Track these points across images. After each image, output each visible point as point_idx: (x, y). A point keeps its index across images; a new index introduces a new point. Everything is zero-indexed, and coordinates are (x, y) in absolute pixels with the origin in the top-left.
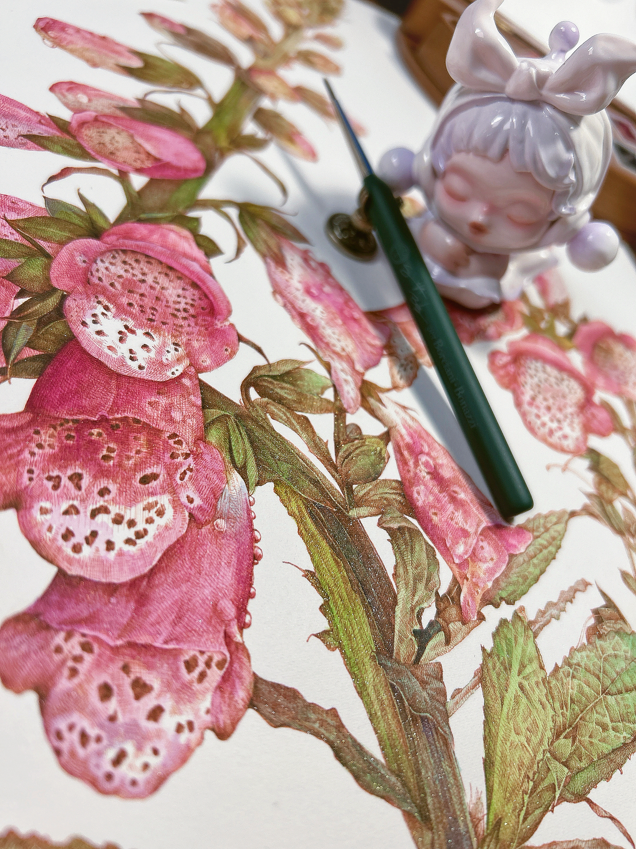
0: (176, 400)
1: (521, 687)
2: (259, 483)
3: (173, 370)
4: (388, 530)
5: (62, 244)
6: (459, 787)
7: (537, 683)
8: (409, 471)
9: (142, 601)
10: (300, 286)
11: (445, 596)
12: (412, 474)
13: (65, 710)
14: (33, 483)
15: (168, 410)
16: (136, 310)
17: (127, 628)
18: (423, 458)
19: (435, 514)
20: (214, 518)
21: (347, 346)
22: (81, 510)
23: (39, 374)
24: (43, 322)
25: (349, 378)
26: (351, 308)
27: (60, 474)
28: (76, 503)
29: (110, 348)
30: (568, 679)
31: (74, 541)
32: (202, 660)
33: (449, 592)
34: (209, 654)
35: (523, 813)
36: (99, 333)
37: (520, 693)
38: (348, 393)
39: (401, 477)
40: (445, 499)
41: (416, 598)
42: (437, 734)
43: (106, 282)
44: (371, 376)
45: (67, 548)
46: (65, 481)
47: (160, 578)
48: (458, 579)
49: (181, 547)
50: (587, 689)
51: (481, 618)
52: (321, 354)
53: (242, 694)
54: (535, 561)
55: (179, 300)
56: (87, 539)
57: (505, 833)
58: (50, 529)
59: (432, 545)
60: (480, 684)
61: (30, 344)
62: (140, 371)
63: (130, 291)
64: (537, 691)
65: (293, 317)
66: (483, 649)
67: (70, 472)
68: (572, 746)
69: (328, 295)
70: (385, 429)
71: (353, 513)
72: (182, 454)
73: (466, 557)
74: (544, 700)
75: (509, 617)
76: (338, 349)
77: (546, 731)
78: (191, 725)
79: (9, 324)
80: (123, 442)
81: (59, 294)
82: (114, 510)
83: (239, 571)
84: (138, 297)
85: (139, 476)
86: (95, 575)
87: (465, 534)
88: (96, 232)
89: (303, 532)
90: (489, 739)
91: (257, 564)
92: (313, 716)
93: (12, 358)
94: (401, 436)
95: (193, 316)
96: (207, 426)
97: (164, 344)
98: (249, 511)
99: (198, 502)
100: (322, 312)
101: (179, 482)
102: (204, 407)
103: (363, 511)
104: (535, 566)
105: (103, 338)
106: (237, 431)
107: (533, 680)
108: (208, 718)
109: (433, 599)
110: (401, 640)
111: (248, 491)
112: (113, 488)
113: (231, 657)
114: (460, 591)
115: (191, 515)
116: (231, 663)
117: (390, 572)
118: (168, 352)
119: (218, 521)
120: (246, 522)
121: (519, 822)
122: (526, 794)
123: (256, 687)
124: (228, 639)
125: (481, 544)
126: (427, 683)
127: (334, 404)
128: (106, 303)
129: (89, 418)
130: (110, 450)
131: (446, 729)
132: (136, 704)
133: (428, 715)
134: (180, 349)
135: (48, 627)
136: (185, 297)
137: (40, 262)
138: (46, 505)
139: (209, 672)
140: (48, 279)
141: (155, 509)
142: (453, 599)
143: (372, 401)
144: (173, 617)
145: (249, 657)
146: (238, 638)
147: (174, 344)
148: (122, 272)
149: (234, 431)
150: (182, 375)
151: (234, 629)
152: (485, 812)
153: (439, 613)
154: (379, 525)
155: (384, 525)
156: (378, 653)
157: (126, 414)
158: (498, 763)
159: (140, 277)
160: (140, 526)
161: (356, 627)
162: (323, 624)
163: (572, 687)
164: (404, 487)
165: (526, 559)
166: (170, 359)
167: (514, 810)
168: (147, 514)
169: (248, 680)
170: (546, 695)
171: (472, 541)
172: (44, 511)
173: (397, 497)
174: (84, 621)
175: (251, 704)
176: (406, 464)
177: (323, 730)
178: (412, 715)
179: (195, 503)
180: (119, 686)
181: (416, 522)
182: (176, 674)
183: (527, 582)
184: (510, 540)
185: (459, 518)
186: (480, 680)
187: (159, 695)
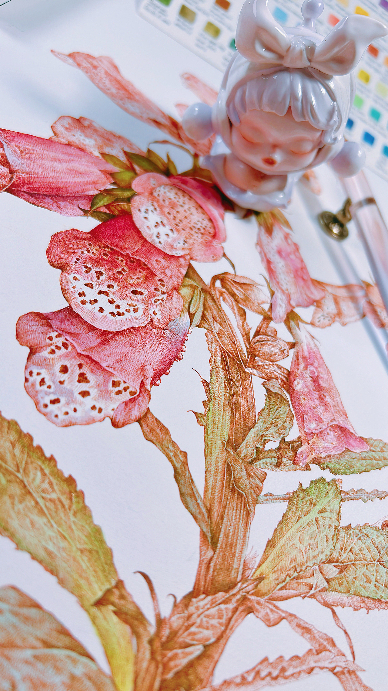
0: (171, 266)
1: (317, 520)
2: (198, 326)
3: (178, 252)
4: (267, 389)
5: (146, 171)
6: (245, 543)
7: (329, 526)
8: (298, 369)
9: (105, 342)
10: (275, 248)
11: (288, 442)
12: (299, 372)
13: (39, 365)
14: (76, 264)
15: (164, 268)
16: (171, 217)
17: (91, 349)
18: (311, 368)
19: (305, 399)
20: (164, 328)
21: (290, 289)
22: (95, 288)
23: (105, 221)
24: (118, 200)
25: (283, 305)
26: (303, 272)
27: (92, 268)
28: (93, 283)
29: (148, 227)
30: (354, 537)
31: (84, 298)
32: (122, 386)
33: (292, 442)
34: (128, 385)
35: (281, 585)
36: (146, 218)
37: (314, 522)
38: (279, 312)
39: (291, 369)
40: (315, 395)
41: (268, 432)
42: (244, 506)
43: (161, 198)
44: (298, 311)
45: (79, 299)
46: (93, 272)
47: (119, 338)
48: (302, 440)
49: (139, 331)
50: (366, 552)
51: (308, 468)
52: (271, 285)
53: (136, 413)
54: (364, 462)
55: (198, 223)
56: (91, 301)
57: (263, 586)
58: (74, 287)
59: (294, 413)
60: (288, 501)
61: (107, 206)
62: (159, 244)
63: (172, 208)
64: (327, 529)
65: (262, 260)
66: (300, 484)
67: (97, 269)
68: (338, 574)
69: (292, 260)
70: (294, 341)
71: (248, 370)
72: (162, 291)
73: (314, 432)
74: (330, 537)
75: (328, 480)
76: (284, 288)
77: (322, 553)
78: (100, 410)
79: (100, 194)
80: (132, 270)
81: (133, 192)
82: (111, 296)
83: (164, 359)
84: (175, 212)
85: (132, 289)
86: (87, 318)
87: (320, 420)
88: (167, 174)
89: (213, 362)
90: (278, 532)
91: (177, 361)
92: (171, 448)
93: (94, 208)
94: (303, 350)
95: (202, 234)
96: (182, 285)
97: (179, 239)
98: (185, 336)
99: (159, 316)
100: (283, 266)
102: (185, 276)
103: (255, 372)
104: (362, 464)
105: (146, 221)
106: (199, 296)
107: (328, 522)
108: (112, 413)
109: (280, 439)
110: (246, 446)
111: (190, 326)
112: (116, 287)
113: (139, 393)
114: (300, 446)
115: (151, 320)
116: (138, 396)
117: (258, 410)
118: (179, 243)
119: (166, 331)
120: (181, 340)
121: (276, 588)
122: (290, 577)
123: (146, 415)
124: (142, 384)
125: (328, 431)
126: (252, 477)
127: (266, 312)
128: (156, 207)
129: (120, 251)
130: (123, 270)
131: (252, 508)
132: (77, 383)
133: (244, 494)
134: (186, 245)
135: (50, 326)
136: (201, 223)
137: (130, 174)
138: (77, 276)
139: (123, 392)
140: (130, 183)
141: (134, 308)
142: (293, 447)
143: (292, 323)
144: (118, 358)
145: (149, 400)
146: (148, 387)
147: (184, 241)
148: (172, 198)
149: (197, 295)
150: (181, 256)
151: (148, 382)
152: (256, 567)
153: (279, 448)
154: (263, 384)
155: (266, 386)
156: (228, 443)
157: (141, 259)
158: (278, 548)
159: (181, 204)
160: (121, 311)
161: (221, 423)
162: (201, 410)
163: (355, 544)
164: (290, 375)
165: (358, 457)
166: (178, 247)
167: (276, 579)
168: (128, 307)
169: (144, 409)
170: (333, 536)
171: (323, 427)
173: (282, 377)
174: (70, 334)
175: (139, 421)
176: (298, 365)
177: (173, 459)
178: (233, 487)
179: (156, 316)
180: (72, 371)
181: (288, 396)
182: (105, 383)
183: (351, 470)
184: (351, 441)
185: (320, 410)
186: (289, 499)
187: (91, 387)
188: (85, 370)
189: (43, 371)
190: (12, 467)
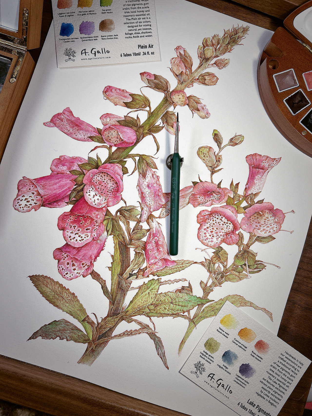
0: (100, 213)
1: (149, 293)
2: (110, 235)
3: (102, 206)
4: (135, 252)
5: (89, 171)
6: (123, 303)
7: (153, 294)
9: (79, 251)
10: (146, 184)
11: (142, 269)
12: (150, 241)
13: (61, 264)
14: (67, 226)
15: (97, 215)
16: (99, 189)
17: (75, 255)
18: (156, 238)
19: (151, 252)
20: (98, 240)
21: (151, 203)
22: (74, 233)
23: (74, 204)
24: (79, 192)
25: (147, 213)
26: (159, 192)
27: (72, 225)
28: (73, 231)
29: (90, 199)
30: (163, 296)
31: (71, 238)
32: (85, 264)
34: (87, 264)
35: (134, 312)
36: (89, 195)
38: (144, 217)
39: (146, 241)
40: (156, 249)
41: (134, 268)
42: (124, 292)
43: (95, 182)
44: (153, 213)
45: (69, 239)
46: (73, 227)
47: (83, 248)
48: (148, 267)
49: (89, 244)
50: (166, 300)
51: (148, 276)
52: (142, 205)
53: (90, 272)
54: (173, 270)
55: (111, 187)
56: (73, 238)
57: (128, 313)
58: (67, 235)
59: (145, 258)
61: (74, 197)
62: (95, 205)
63: (100, 184)
64: (152, 295)
65: (139, 194)
66: (144, 282)
67: (74, 225)
68: (154, 308)
69: (154, 187)
70: (149, 228)
71: (129, 246)
72: (96, 225)
73: (153, 263)
74: (153, 297)
75: (156, 279)
76: (148, 204)
77: (149, 303)
78: (79, 273)
79: (72, 192)
80: (86, 221)
81: (84, 185)
82: (79, 234)
83: (98, 251)
84: (101, 186)
85: (86, 228)
86: (72, 245)
87: (156, 258)
88: (97, 167)
90: (134, 298)
91: (102, 251)
92: (101, 280)
93: (70, 200)
94: (153, 231)
95: (112, 192)
96: (104, 220)
97: (103, 199)
98: (105, 240)
99: (96, 236)
100: (149, 193)
101: (93, 231)
102: (105, 215)
103: (132, 246)
105: (90, 196)
107: (153, 293)
108: (82, 273)
109: (138, 269)
110: (126, 274)
111: (107, 236)
112: (81, 230)
114: (147, 269)
115: (93, 238)
116: (90, 266)
117: (131, 260)
118: (103, 201)
120: (104, 242)
121: (132, 313)
122: (137, 310)
124: (91, 262)
125: (159, 261)
126: (127, 283)
127: (139, 219)
128: (93, 187)
129: (81, 215)
130: (83, 222)
131: (126, 293)
132: (72, 267)
133: (124, 289)
134: (106, 200)
135: (62, 251)
137: (82, 176)
138: (68, 231)
139: (85, 266)
140: (83, 181)
141: (87, 236)
143: (150, 220)
144: (83, 255)
145: (93, 266)
146: (93, 263)
147: (105, 199)
148: (100, 179)
149: (110, 222)
150: (103, 207)
151: (93, 261)
152: (126, 308)
153: (137, 272)
154: (134, 250)
156: (119, 274)
157: (88, 215)
158: (134, 303)
159: (104, 180)
160: (83, 238)
161: (117, 268)
162: (111, 266)
163: (162, 298)
164: (146, 244)
165: (170, 269)
166: (103, 203)
167: (132, 311)
168: (85, 236)
169: (92, 270)
171: (157, 260)
172: (67, 232)
173: (142, 245)
174: (68, 252)
175: (90, 274)
176: (150, 238)
177: (101, 283)
178: (120, 287)
179: (95, 236)
180: (70, 263)
181: (144, 252)
182: (80, 265)
183: (166, 274)
184: (169, 263)
185: (157, 254)
186: (139, 288)
187: (76, 267)
188: (74, 262)
189: (62, 266)
190: (59, 293)
